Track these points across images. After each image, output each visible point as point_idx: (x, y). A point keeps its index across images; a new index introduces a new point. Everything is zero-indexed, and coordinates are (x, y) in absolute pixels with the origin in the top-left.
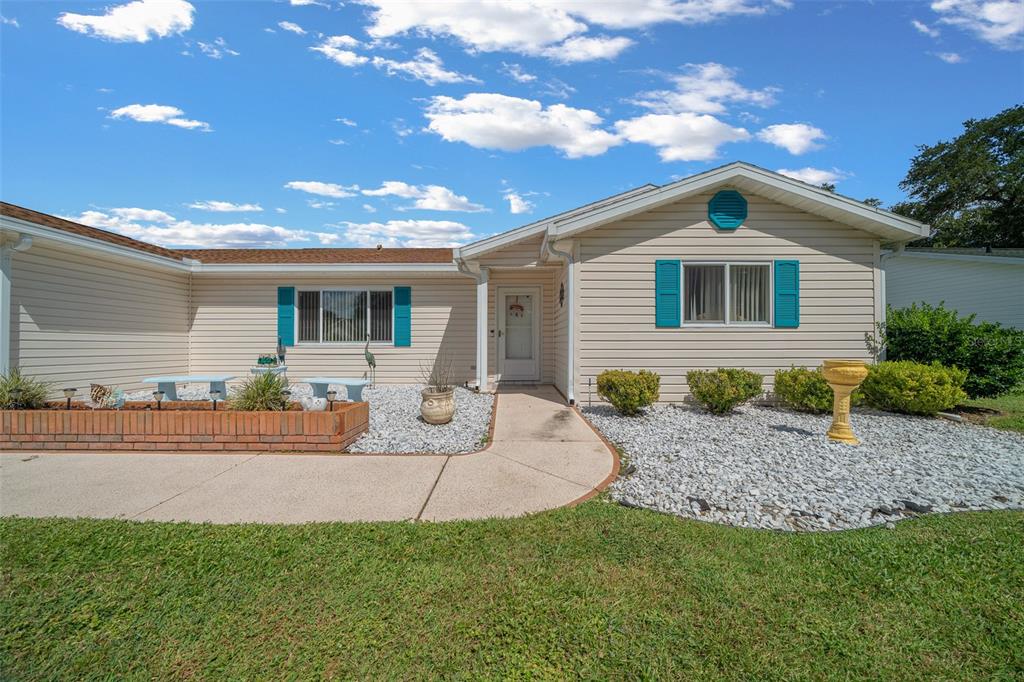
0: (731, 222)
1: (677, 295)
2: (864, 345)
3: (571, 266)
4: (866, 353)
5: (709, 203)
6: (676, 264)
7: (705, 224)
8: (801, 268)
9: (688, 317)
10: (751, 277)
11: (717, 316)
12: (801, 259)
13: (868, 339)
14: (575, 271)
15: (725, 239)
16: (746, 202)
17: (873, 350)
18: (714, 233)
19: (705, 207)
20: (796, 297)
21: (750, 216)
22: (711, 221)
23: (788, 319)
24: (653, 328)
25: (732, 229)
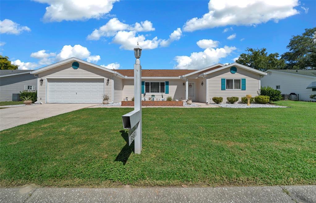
0: (234, 72)
1: (225, 84)
2: (257, 93)
3: (207, 80)
4: (257, 94)
5: (231, 69)
6: (225, 79)
7: (230, 72)
8: (246, 80)
9: (227, 88)
10: (238, 81)
11: (232, 88)
12: (246, 78)
13: (258, 92)
14: (208, 80)
15: (233, 75)
16: (236, 69)
17: (259, 94)
18: (231, 74)
19: (230, 69)
20: (245, 85)
21: (237, 71)
22: (231, 72)
23: (244, 89)
24: (221, 90)
25: (234, 73)
